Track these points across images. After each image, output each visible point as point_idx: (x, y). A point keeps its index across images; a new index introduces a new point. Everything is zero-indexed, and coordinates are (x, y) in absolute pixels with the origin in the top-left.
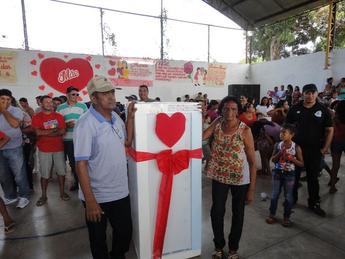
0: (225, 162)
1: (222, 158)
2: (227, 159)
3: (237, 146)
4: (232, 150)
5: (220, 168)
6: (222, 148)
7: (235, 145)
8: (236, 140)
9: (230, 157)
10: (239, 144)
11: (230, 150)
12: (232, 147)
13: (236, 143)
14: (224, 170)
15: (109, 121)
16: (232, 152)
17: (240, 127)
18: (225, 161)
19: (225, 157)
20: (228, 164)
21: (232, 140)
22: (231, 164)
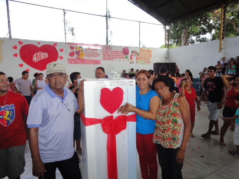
0: (167, 129)
1: (165, 126)
2: (168, 125)
3: (175, 112)
4: (171, 117)
5: (163, 135)
6: (163, 117)
7: (173, 112)
8: (173, 108)
9: (170, 123)
10: (176, 110)
11: (169, 116)
12: (171, 114)
13: (173, 110)
14: (167, 135)
15: (60, 97)
16: (171, 118)
17: (174, 97)
18: (167, 127)
19: (166, 124)
20: (169, 129)
21: (170, 108)
22: (171, 129)
